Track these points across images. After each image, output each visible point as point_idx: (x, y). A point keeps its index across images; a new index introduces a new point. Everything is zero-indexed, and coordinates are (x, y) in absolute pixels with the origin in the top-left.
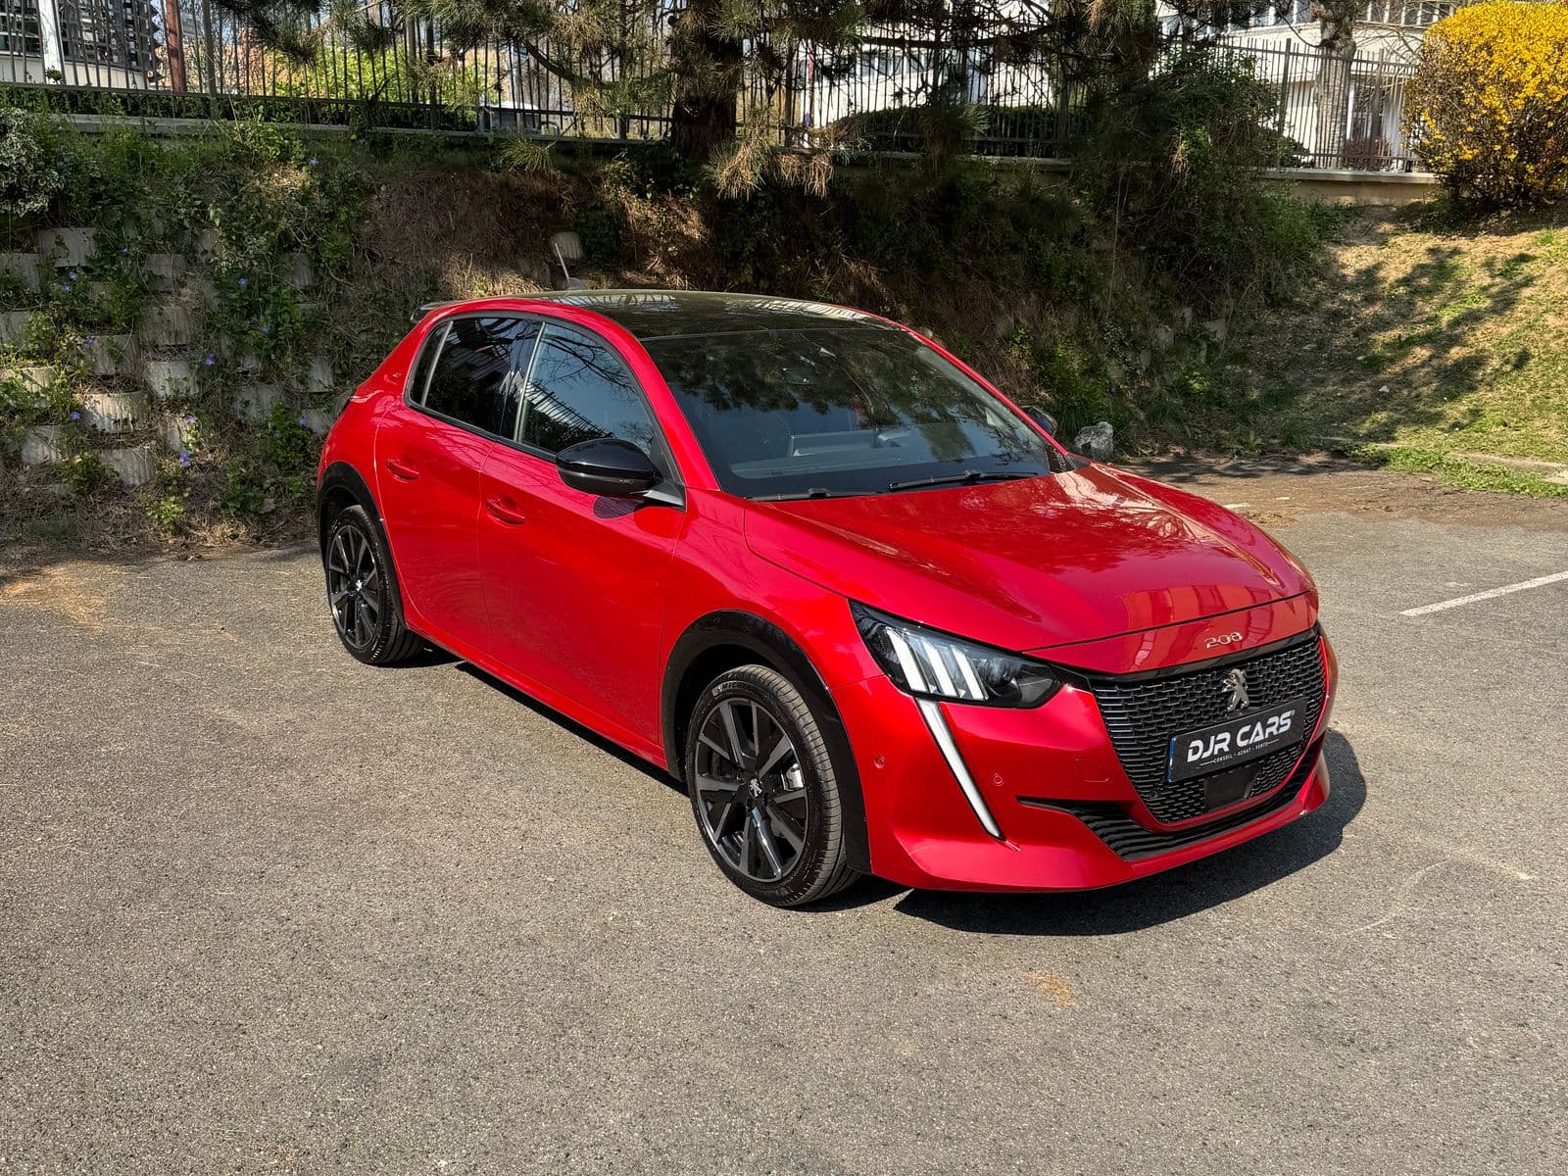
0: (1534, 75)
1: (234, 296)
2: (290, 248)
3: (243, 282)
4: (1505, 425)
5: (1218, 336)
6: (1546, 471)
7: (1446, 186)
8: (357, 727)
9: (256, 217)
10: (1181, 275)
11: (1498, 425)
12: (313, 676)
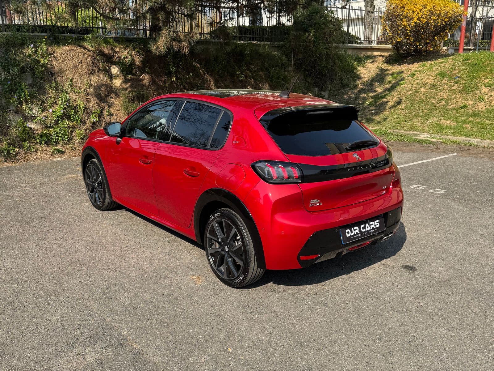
0: (416, 15)
1: (6, 87)
2: (24, 72)
3: (9, 83)
4: (406, 121)
5: (326, 96)
6: (416, 135)
7: (395, 49)
8: (22, 216)
9: (14, 63)
10: (314, 78)
11: (404, 122)
12: (14, 202)
